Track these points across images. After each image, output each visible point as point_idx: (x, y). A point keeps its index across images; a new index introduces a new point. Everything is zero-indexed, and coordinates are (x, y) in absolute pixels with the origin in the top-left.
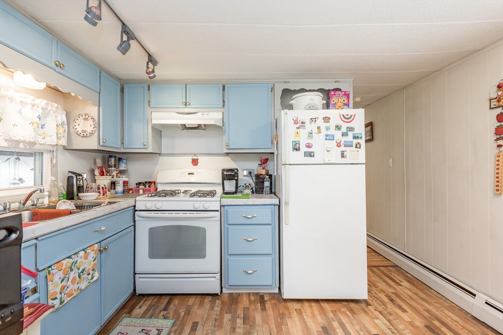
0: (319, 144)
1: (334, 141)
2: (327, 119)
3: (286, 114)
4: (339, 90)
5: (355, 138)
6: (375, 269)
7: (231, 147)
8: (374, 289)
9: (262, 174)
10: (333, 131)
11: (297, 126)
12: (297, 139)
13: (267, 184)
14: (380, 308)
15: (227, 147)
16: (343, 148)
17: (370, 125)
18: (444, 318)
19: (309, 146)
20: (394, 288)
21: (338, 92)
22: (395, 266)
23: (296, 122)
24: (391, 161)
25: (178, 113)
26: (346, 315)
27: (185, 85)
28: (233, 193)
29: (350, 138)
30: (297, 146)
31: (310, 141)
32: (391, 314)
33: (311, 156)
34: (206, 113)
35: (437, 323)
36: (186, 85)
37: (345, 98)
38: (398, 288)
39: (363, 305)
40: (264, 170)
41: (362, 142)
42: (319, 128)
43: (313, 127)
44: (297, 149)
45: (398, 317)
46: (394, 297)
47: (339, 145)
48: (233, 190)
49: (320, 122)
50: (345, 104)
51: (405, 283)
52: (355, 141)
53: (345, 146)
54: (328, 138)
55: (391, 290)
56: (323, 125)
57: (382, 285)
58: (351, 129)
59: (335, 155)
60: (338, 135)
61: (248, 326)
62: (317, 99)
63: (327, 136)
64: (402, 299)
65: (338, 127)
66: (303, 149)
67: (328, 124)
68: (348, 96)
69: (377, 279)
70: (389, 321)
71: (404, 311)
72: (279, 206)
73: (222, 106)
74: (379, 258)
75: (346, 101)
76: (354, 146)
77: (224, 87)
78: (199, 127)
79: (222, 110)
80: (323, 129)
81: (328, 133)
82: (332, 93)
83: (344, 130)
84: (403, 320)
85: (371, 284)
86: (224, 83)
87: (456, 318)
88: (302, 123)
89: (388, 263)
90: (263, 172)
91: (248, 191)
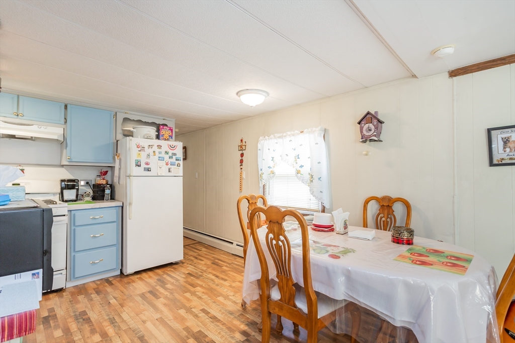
0: (154, 163)
1: (164, 161)
2: (159, 147)
3: (131, 140)
4: (166, 125)
5: (177, 160)
6: (187, 247)
7: (73, 160)
8: (187, 256)
9: (102, 184)
10: (163, 155)
11: (139, 149)
12: (139, 159)
13: (108, 192)
14: (190, 263)
15: (69, 160)
16: (169, 166)
17: (185, 148)
18: (220, 258)
19: (147, 164)
20: (198, 253)
21: (165, 127)
22: (199, 243)
23: (138, 147)
24: (197, 174)
25: (5, 122)
26: (171, 271)
27: (16, 96)
28: (75, 201)
29: (174, 160)
30: (139, 163)
31: (148, 161)
32: (195, 263)
33: (148, 171)
34: (45, 127)
35: (217, 261)
36: (18, 96)
37: (170, 132)
38: (200, 252)
39: (181, 264)
40: (105, 181)
41: (181, 162)
42: (154, 152)
43: (151, 151)
44: (139, 166)
45: (199, 263)
46: (197, 256)
47: (167, 164)
48: (74, 198)
49: (155, 148)
50: (170, 136)
51: (204, 249)
52: (177, 162)
53: (171, 165)
54: (160, 159)
55: (196, 254)
56: (157, 150)
57: (191, 253)
58: (175, 154)
59: (164, 171)
60: (166, 157)
61: (103, 295)
62: (152, 131)
63: (159, 157)
64: (202, 256)
65: (167, 153)
66: (143, 165)
67: (160, 150)
68: (172, 130)
69: (189, 251)
70: (195, 266)
71: (202, 260)
72: (122, 207)
73: (64, 123)
74: (189, 241)
75: (171, 134)
76: (176, 165)
77: (66, 106)
78: (32, 139)
79: (64, 126)
80: (157, 153)
81: (160, 155)
82: (162, 127)
83: (170, 154)
84: (201, 264)
85: (185, 254)
86: (66, 103)
87: (225, 257)
88: (143, 148)
89: (195, 242)
90: (104, 182)
91: (89, 199)
